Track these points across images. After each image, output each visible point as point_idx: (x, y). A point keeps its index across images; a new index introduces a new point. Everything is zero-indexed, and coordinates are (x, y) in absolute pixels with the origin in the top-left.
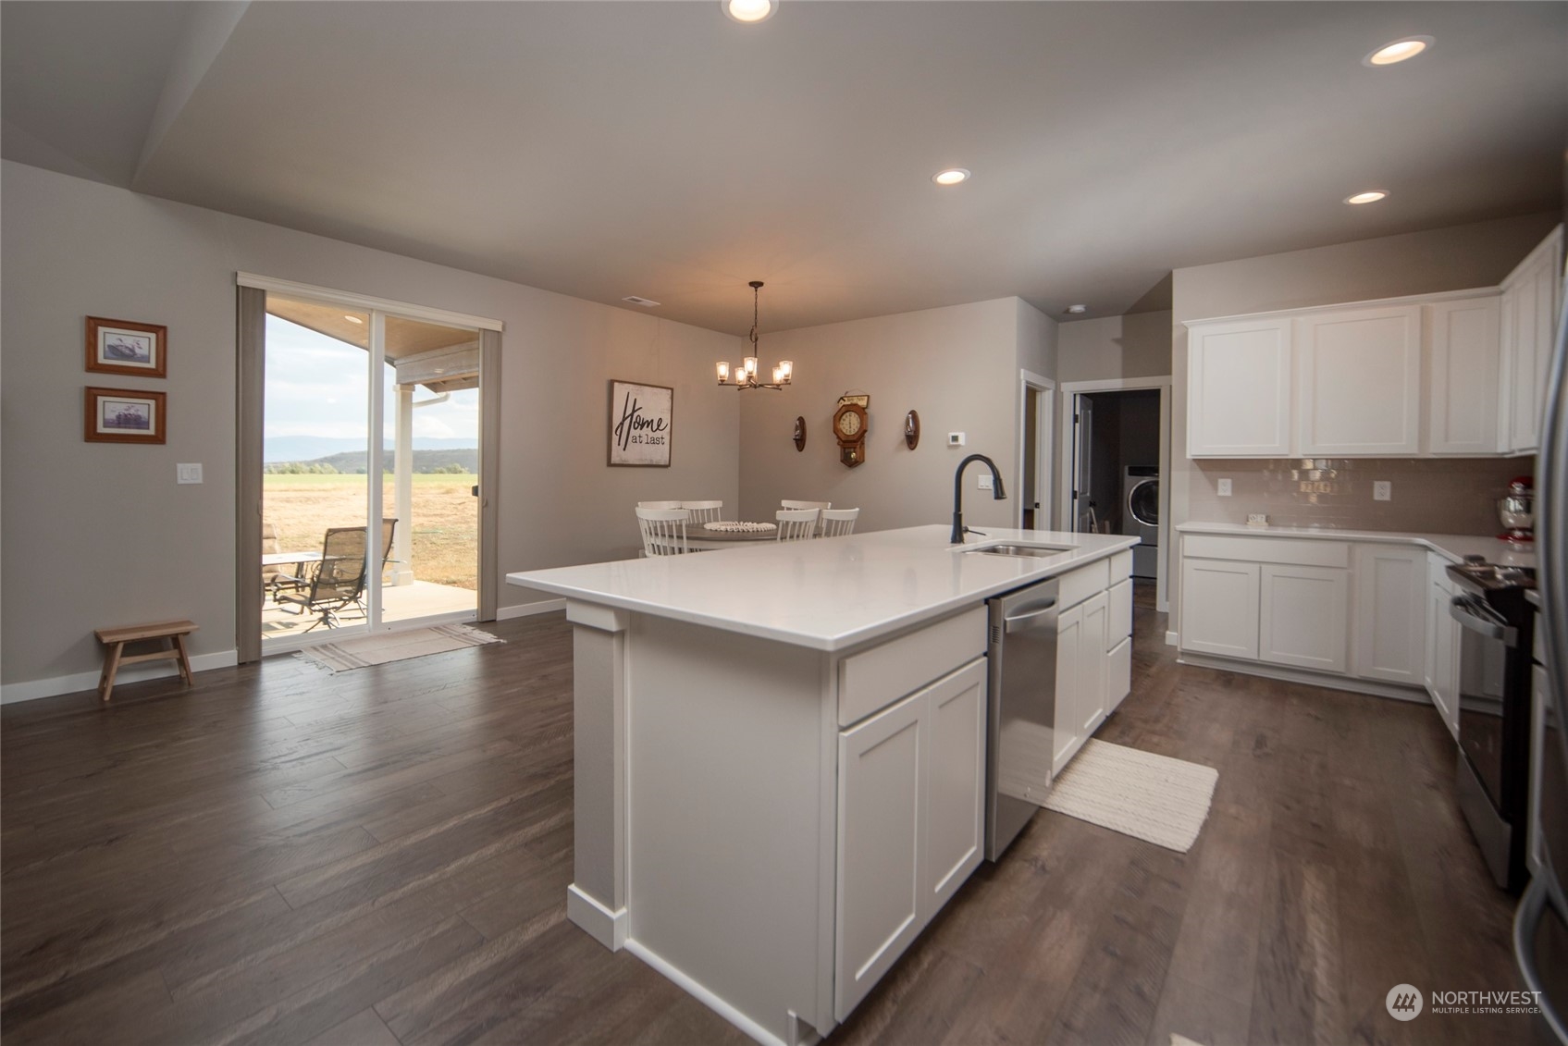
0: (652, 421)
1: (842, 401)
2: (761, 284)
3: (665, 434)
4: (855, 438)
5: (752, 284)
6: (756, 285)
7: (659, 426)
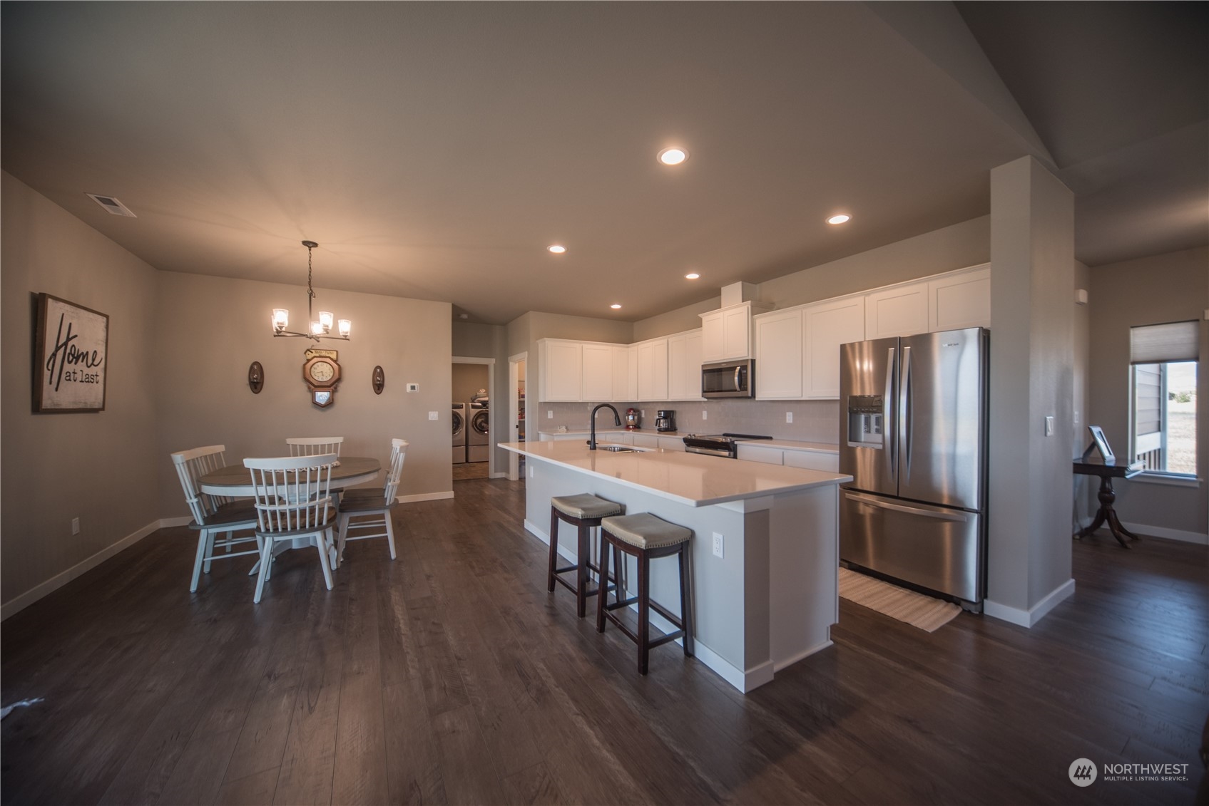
0: (87, 353)
1: (308, 352)
2: (315, 245)
3: (99, 370)
4: (329, 384)
5: (305, 243)
6: (310, 245)
7: (93, 360)
